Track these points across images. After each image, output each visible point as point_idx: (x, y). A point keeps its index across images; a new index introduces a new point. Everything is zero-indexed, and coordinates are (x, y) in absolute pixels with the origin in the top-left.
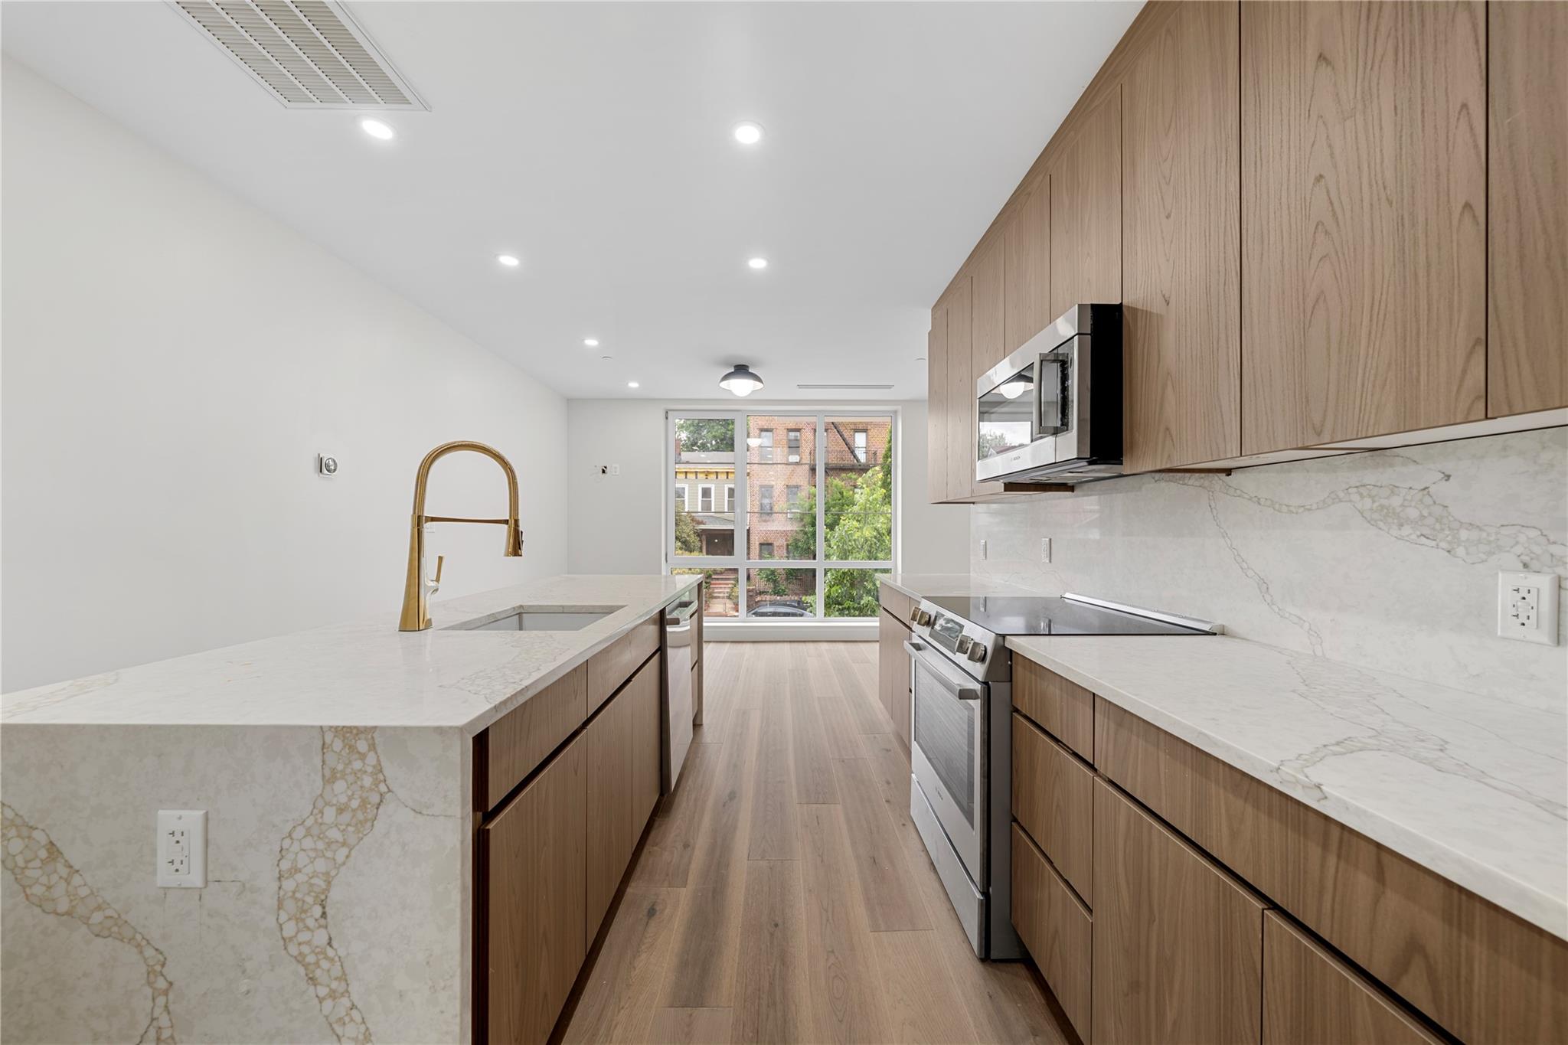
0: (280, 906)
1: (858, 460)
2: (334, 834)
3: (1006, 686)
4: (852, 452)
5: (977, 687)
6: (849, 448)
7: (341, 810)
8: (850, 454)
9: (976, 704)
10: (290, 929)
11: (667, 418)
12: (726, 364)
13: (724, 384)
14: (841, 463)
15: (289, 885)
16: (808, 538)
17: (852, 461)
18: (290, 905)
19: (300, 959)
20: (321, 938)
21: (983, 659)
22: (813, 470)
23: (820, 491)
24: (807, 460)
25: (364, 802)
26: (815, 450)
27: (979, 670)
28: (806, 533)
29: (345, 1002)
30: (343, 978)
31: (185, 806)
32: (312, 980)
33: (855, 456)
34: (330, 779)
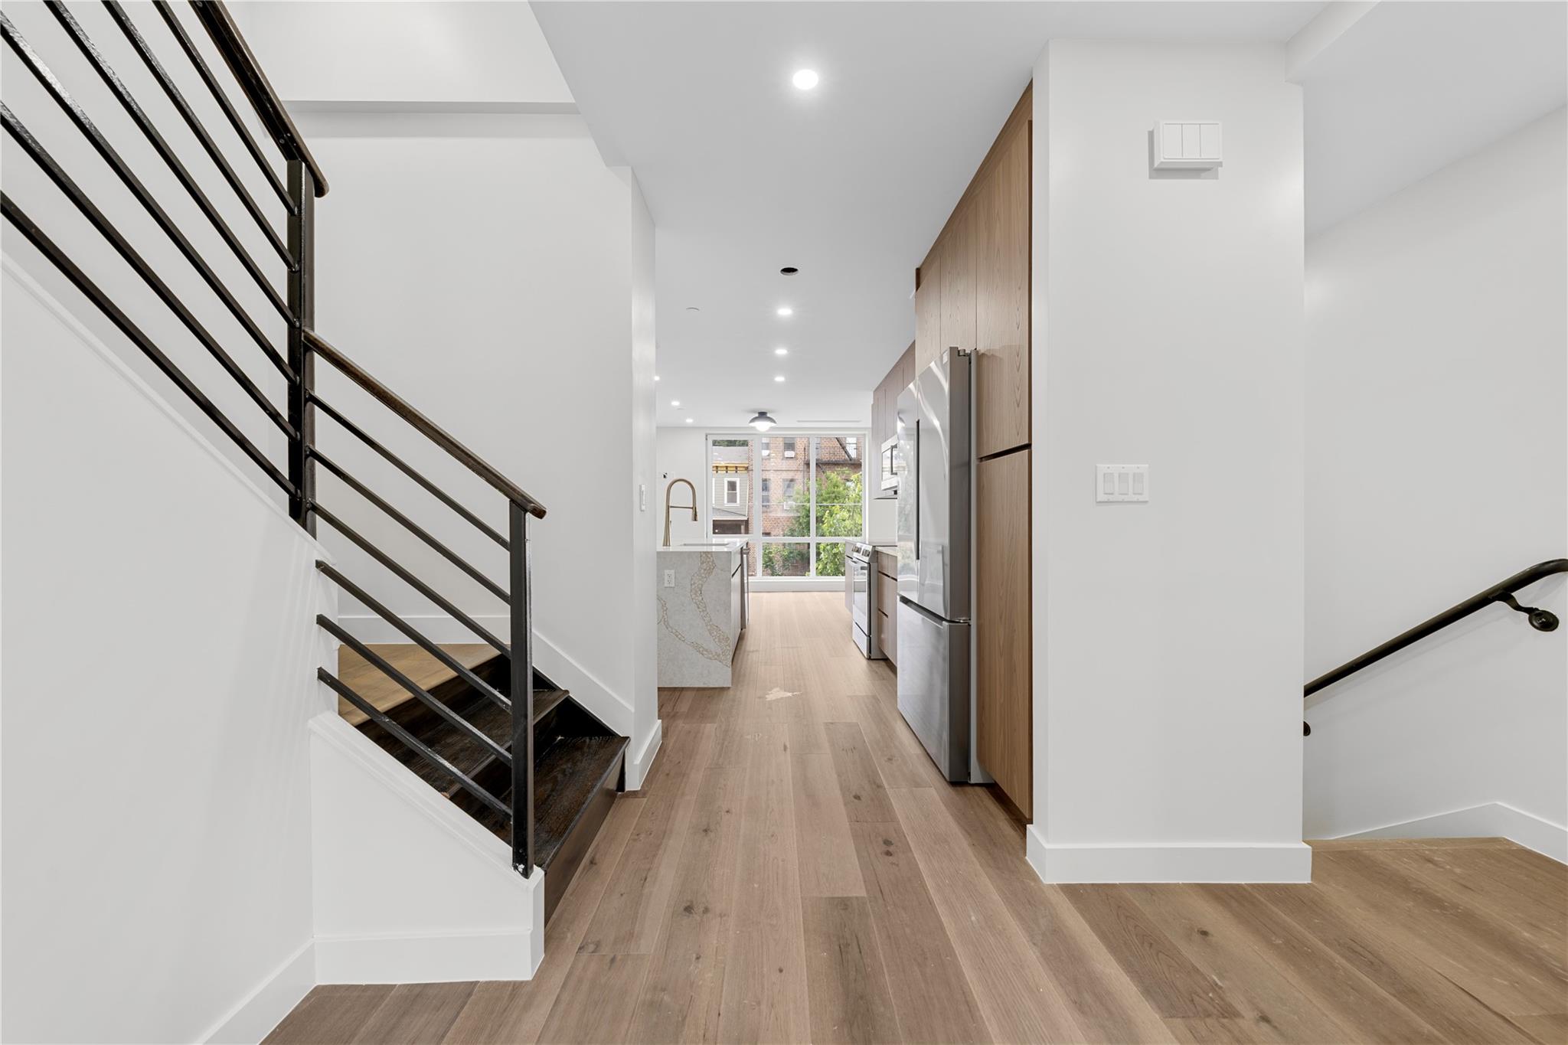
0: (691, 591)
1: (849, 456)
2: (703, 575)
3: (876, 564)
4: (844, 448)
5: (866, 565)
6: (841, 445)
7: (705, 570)
8: (842, 450)
9: (866, 572)
10: (694, 596)
11: (707, 439)
12: (754, 411)
13: (752, 424)
14: (834, 459)
15: (693, 587)
16: (803, 528)
17: (843, 456)
18: (694, 591)
19: (696, 603)
20: (701, 598)
21: (868, 555)
22: (808, 464)
23: (813, 485)
24: (801, 456)
25: (710, 568)
26: (809, 447)
27: (866, 559)
28: (800, 524)
29: (706, 613)
30: (705, 607)
31: (671, 569)
32: (699, 608)
33: (846, 452)
34: (702, 563)
